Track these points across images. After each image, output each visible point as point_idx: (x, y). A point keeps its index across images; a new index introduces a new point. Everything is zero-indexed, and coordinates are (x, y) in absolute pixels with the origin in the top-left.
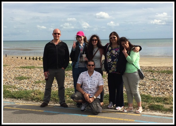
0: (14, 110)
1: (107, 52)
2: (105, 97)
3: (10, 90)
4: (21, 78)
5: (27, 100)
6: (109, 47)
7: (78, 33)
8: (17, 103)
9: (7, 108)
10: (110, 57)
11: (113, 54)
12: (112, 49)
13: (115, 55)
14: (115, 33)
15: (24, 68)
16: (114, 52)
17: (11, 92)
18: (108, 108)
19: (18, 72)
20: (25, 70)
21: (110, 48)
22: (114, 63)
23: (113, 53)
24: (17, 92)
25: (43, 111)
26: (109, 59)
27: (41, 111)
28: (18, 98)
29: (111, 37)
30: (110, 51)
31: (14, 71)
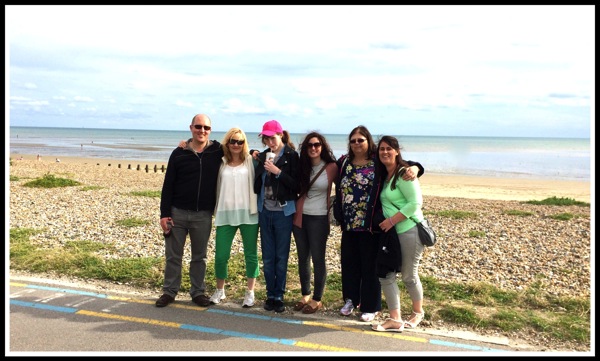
0: (102, 319)
1: (342, 178)
2: (331, 281)
3: (101, 257)
4: (130, 223)
5: (140, 286)
6: (346, 165)
7: (267, 127)
8: (113, 294)
9: (85, 315)
10: (350, 190)
11: (358, 184)
12: (354, 171)
13: (364, 186)
14: (363, 130)
15: (140, 195)
16: (359, 177)
17: (101, 261)
18: (342, 316)
19: (125, 206)
20: (142, 200)
21: (349, 168)
22: (360, 205)
23: (358, 180)
24: (116, 262)
25: (179, 325)
26: (348, 196)
27: (173, 325)
28: (119, 279)
29: (353, 138)
30: (350, 176)
31: (115, 204)
